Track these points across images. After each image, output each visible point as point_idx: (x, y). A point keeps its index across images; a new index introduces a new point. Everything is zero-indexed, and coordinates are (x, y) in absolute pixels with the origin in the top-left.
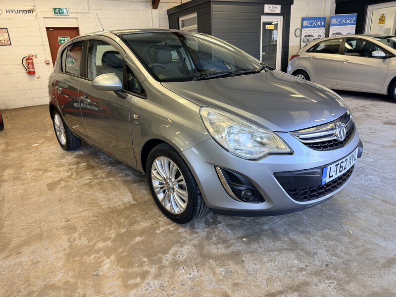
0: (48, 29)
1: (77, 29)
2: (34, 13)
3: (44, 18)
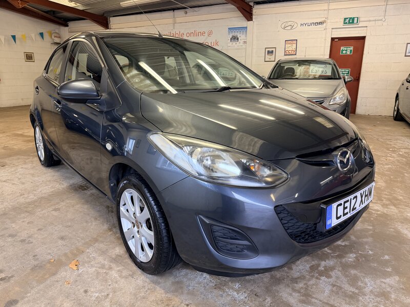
0: (333, 39)
1: (363, 38)
2: (324, 24)
3: (332, 29)
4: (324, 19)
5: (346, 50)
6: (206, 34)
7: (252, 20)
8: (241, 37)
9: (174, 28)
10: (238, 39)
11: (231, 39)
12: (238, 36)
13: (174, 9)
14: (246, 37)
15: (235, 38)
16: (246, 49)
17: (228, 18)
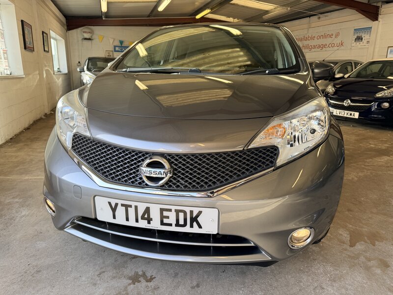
6: (334, 36)
7: (377, 20)
8: (365, 37)
9: (308, 33)
10: (362, 39)
11: (356, 39)
12: (363, 37)
13: (310, 16)
14: (370, 37)
15: (359, 39)
16: (368, 48)
17: (355, 20)
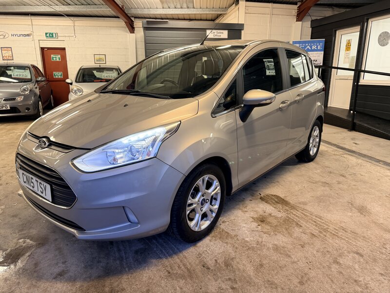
2: (31, 36)
3: (39, 40)
4: (30, 32)
5: (56, 58)
